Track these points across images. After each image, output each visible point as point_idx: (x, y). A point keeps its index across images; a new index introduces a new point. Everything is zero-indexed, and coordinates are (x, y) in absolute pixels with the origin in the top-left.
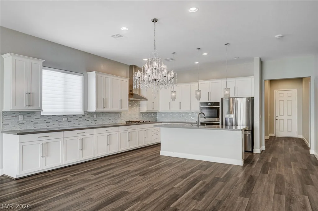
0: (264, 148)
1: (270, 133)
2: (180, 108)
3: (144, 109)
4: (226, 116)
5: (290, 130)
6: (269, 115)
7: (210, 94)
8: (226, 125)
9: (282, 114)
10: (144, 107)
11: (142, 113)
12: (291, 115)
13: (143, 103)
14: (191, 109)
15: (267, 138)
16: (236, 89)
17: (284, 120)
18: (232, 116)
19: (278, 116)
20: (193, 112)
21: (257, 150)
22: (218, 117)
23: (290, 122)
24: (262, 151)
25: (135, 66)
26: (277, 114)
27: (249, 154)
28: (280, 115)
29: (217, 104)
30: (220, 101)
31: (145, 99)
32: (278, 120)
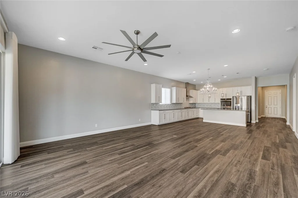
0: (257, 121)
1: (262, 115)
2: (209, 101)
3: (191, 102)
4: (235, 105)
5: (276, 113)
6: (261, 105)
7: (226, 94)
8: (236, 109)
9: (270, 104)
10: (191, 101)
11: (190, 103)
12: (277, 105)
13: (191, 99)
14: (215, 101)
15: (260, 117)
16: (241, 92)
17: (271, 107)
18: (239, 105)
19: (268, 105)
20: (216, 103)
21: (253, 122)
22: (231, 105)
23: (276, 109)
24: (256, 123)
25: (188, 83)
26: (266, 104)
27: (248, 123)
28: (269, 105)
29: (231, 99)
30: (232, 98)
31: (191, 97)
32: (268, 107)
